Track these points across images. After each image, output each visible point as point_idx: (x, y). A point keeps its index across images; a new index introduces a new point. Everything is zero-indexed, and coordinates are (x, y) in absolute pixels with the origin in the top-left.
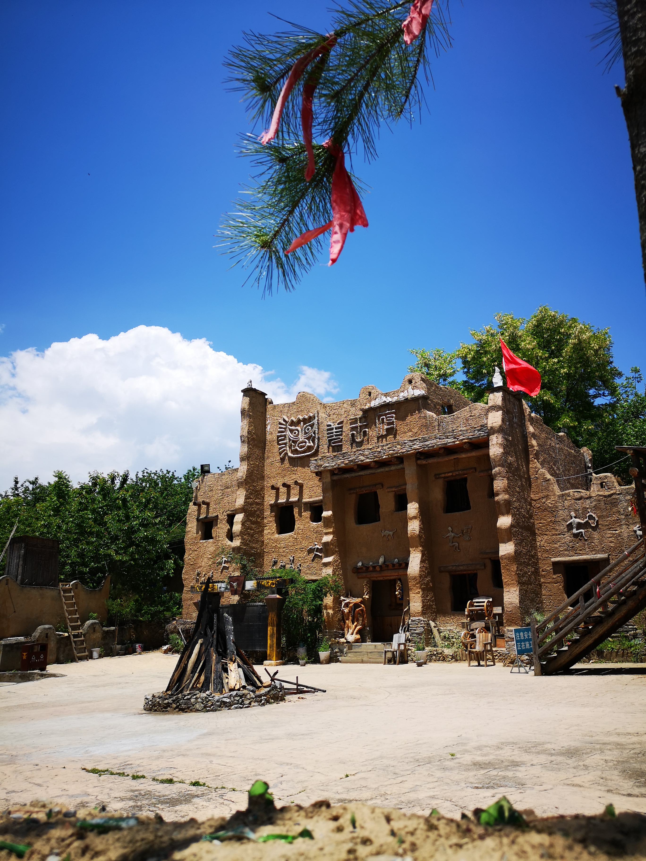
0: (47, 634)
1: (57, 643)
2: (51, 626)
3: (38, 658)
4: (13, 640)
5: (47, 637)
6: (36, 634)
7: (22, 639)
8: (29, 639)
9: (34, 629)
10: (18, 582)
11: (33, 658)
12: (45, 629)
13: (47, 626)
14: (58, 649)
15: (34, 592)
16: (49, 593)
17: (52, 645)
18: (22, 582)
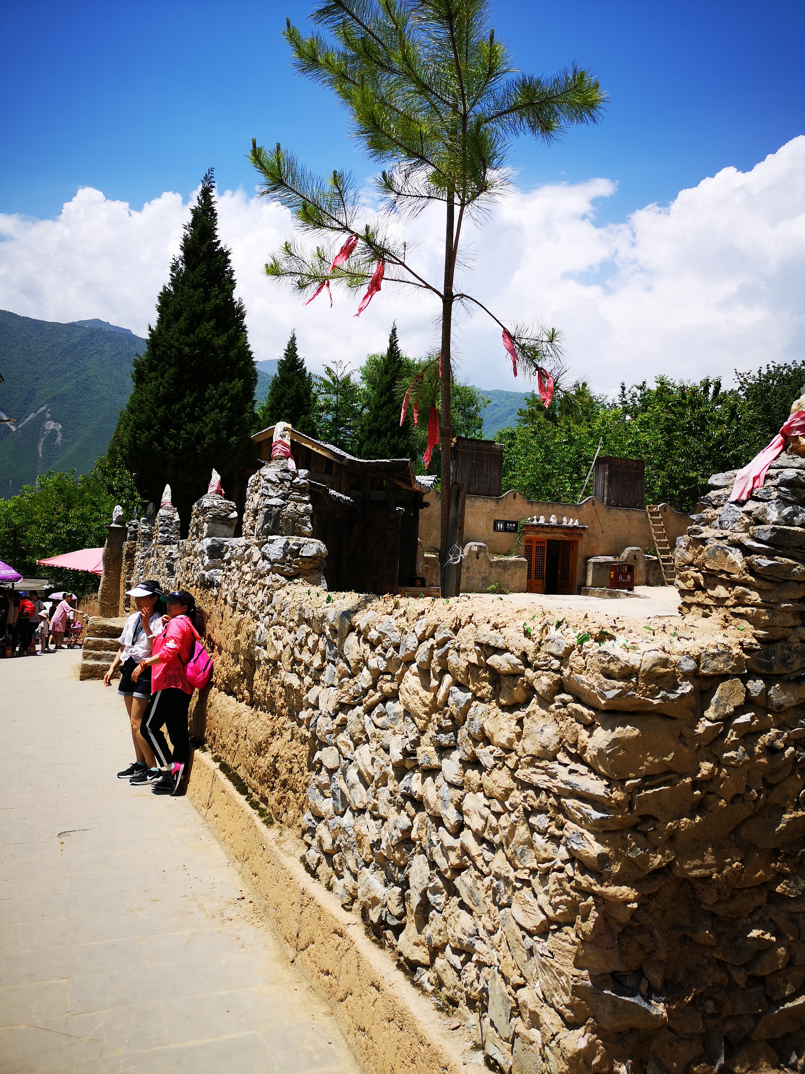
0: (635, 556)
1: (646, 565)
2: (639, 548)
3: (625, 577)
4: (602, 559)
5: (635, 559)
6: (625, 554)
7: (611, 559)
8: (617, 560)
9: (622, 551)
10: (605, 503)
11: (621, 578)
12: (632, 550)
13: (635, 548)
14: (647, 571)
15: (621, 514)
16: (636, 515)
17: (640, 567)
18: (609, 504)
